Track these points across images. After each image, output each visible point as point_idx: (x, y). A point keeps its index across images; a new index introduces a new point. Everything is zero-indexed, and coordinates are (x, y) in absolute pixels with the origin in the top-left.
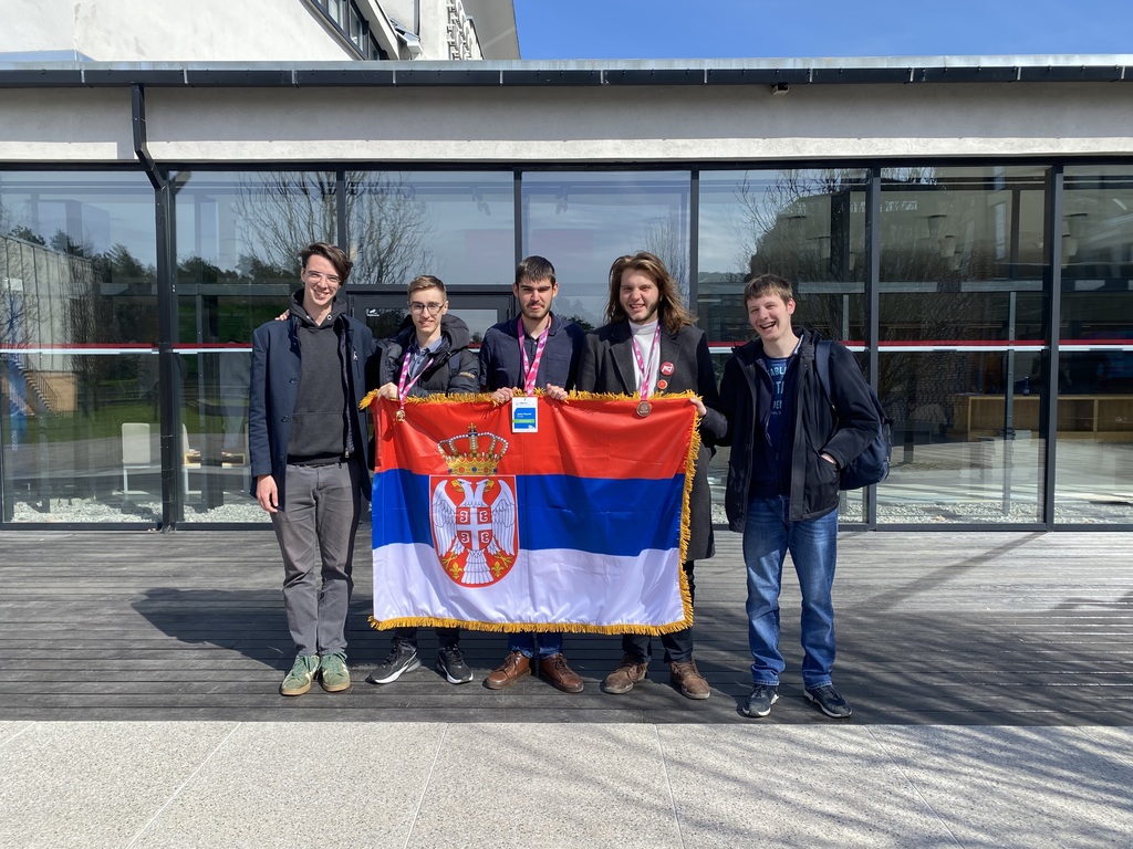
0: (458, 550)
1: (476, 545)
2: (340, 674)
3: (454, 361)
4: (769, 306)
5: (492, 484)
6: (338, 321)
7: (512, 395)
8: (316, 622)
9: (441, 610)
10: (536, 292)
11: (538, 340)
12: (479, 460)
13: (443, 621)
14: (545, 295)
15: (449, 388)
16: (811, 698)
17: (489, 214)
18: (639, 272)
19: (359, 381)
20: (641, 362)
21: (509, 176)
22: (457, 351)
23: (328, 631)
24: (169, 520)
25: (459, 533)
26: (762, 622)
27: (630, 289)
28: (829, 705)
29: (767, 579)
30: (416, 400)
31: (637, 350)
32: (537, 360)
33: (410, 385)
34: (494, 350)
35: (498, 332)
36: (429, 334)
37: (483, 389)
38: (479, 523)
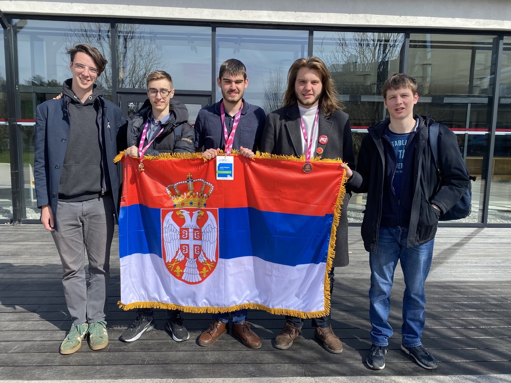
0: (181, 257)
1: (191, 255)
2: (101, 335)
3: (178, 130)
4: (403, 96)
5: (202, 214)
6: (96, 101)
7: (216, 154)
8: (85, 302)
9: (166, 298)
10: (234, 83)
11: (234, 117)
12: (194, 197)
13: (167, 305)
14: (240, 86)
15: (175, 149)
16: (407, 352)
17: (196, 52)
18: (312, 70)
19: (111, 143)
20: (305, 134)
21: (208, 30)
22: (180, 123)
23: (94, 307)
24: (17, 217)
25: (182, 245)
26: (380, 305)
27: (304, 82)
28: (423, 360)
29: (386, 279)
30: (150, 157)
31: (303, 125)
32: (234, 131)
33: (148, 146)
34: (204, 123)
35: (206, 111)
36: (161, 111)
37: (198, 150)
38: (194, 239)
